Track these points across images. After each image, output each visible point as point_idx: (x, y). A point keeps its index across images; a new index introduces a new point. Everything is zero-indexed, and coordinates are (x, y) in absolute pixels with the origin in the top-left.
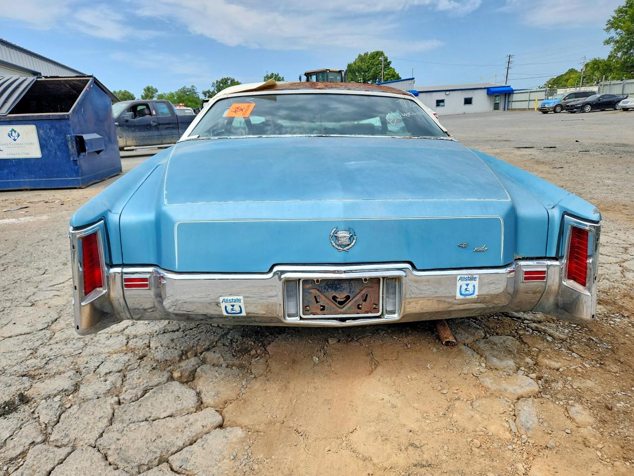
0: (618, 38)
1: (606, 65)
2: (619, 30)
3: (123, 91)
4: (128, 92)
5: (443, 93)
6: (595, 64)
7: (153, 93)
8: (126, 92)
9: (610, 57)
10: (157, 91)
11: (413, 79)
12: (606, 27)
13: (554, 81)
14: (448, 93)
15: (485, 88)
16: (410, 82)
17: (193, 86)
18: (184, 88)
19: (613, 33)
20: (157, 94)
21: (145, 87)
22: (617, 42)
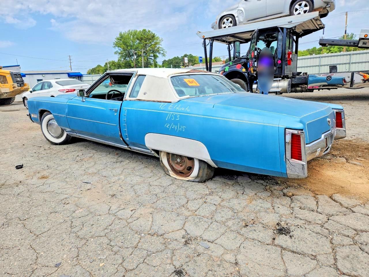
0: (120, 52)
1: (118, 64)
2: (119, 48)
5: (41, 75)
6: (113, 63)
9: (119, 60)
11: (19, 66)
12: (113, 46)
13: (91, 71)
14: (44, 75)
15: (66, 73)
16: (17, 67)
19: (117, 49)
22: (120, 53)
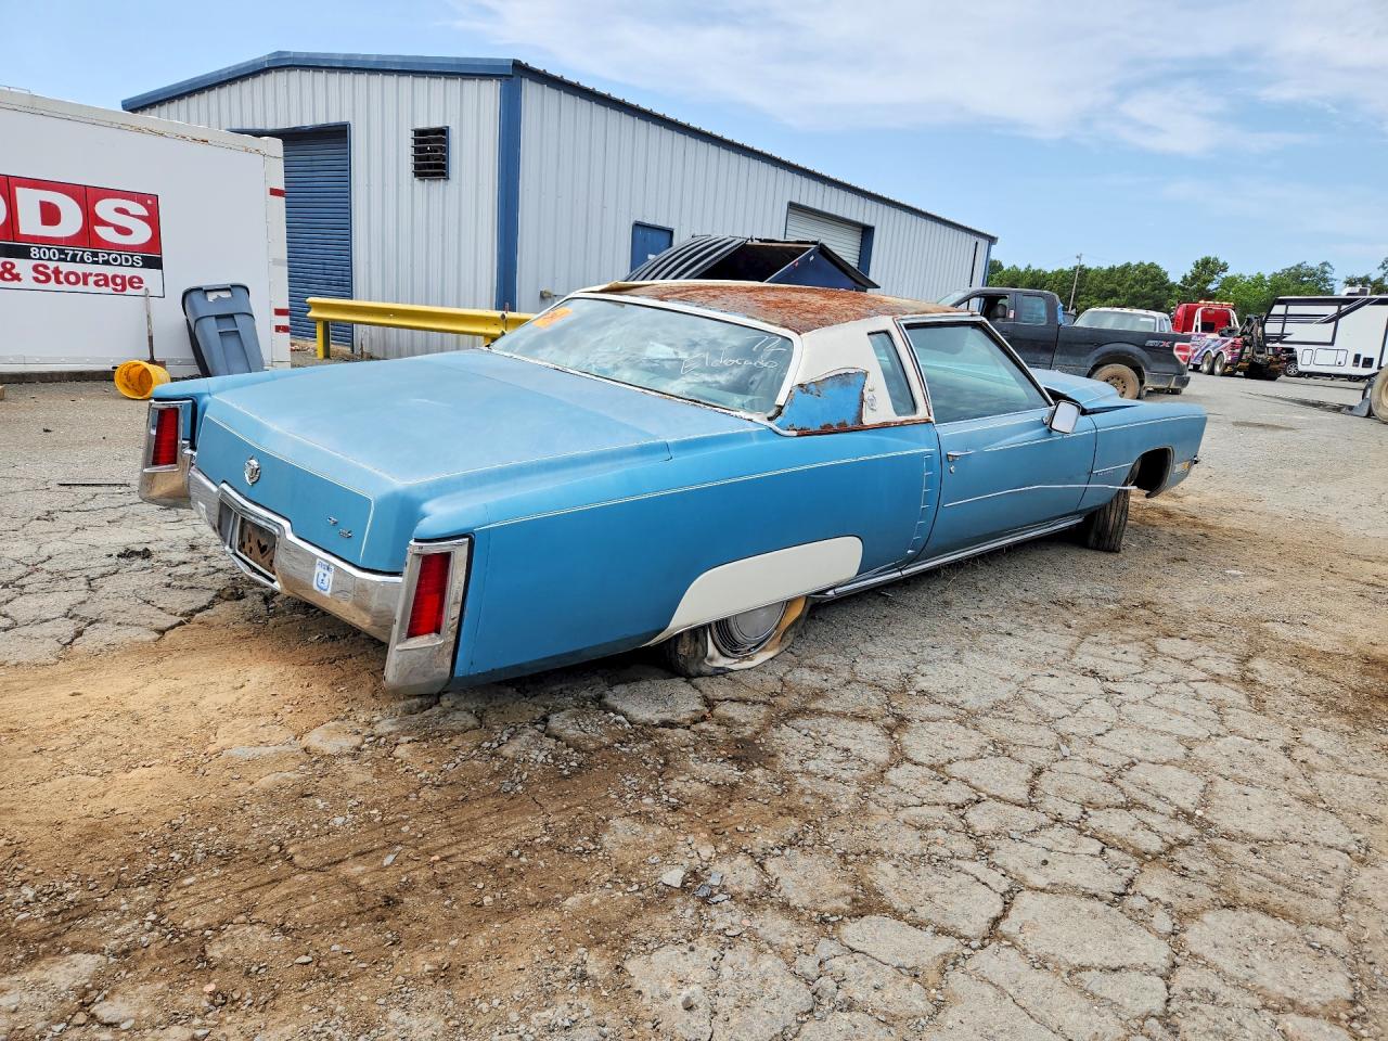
3: (1146, 263)
4: (1157, 267)
7: (1213, 272)
8: (1152, 265)
10: (1225, 270)
17: (1325, 264)
18: (1299, 266)
20: (1224, 275)
21: (1199, 258)
